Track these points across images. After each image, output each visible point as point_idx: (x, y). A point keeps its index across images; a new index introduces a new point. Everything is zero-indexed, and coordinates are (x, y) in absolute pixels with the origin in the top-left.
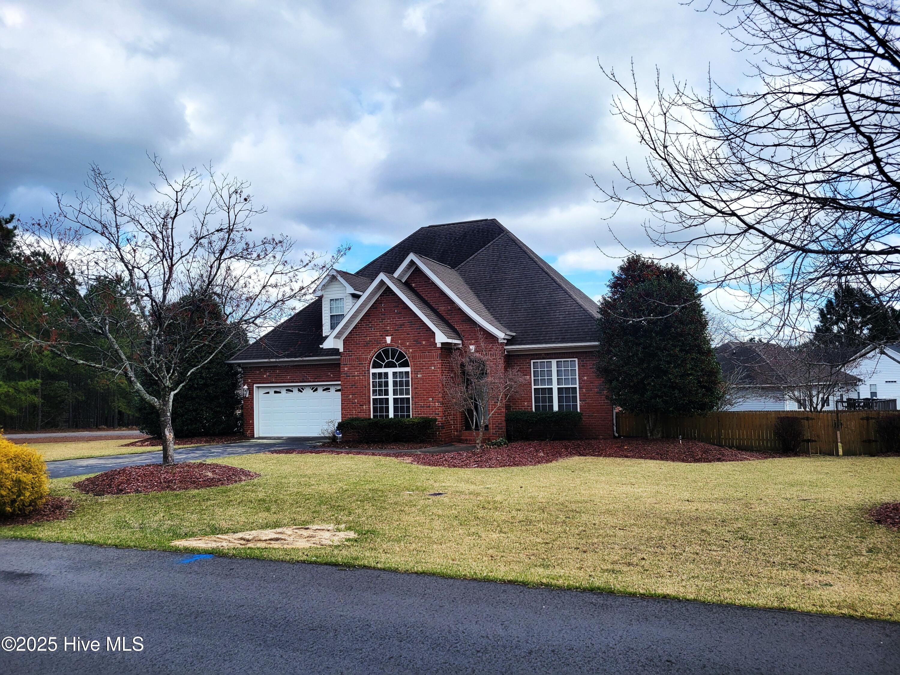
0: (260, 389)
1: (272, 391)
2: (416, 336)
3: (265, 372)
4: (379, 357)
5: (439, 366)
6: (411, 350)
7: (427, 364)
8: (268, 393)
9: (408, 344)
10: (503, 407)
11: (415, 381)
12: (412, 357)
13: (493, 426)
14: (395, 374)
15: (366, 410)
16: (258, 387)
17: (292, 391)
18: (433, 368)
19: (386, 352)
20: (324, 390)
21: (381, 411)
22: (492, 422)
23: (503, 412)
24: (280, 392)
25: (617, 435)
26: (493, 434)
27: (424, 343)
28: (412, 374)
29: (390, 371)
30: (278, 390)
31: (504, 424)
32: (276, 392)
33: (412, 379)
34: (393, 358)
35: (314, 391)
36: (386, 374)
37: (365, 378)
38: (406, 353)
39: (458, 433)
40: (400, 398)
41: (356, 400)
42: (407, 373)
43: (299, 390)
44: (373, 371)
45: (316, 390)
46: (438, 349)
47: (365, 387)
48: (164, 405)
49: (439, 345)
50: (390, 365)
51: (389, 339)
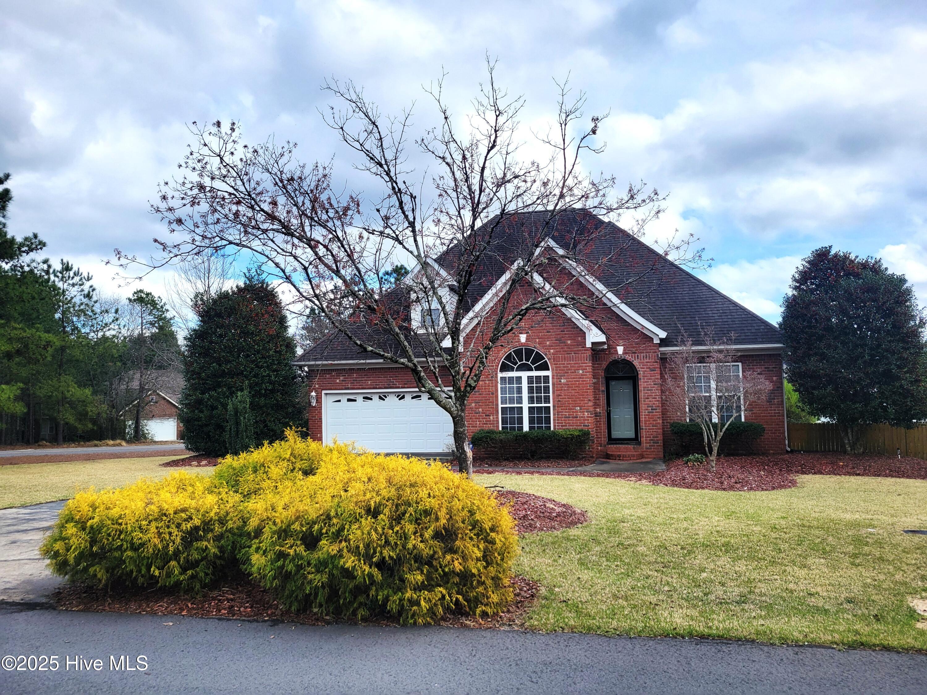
0: (328, 396)
1: (344, 399)
2: (558, 334)
3: (338, 376)
4: (508, 358)
5: (589, 369)
6: (552, 351)
7: (573, 367)
8: (339, 401)
9: (548, 343)
10: (659, 418)
11: (557, 387)
12: (554, 359)
13: (646, 440)
14: (530, 379)
15: (493, 421)
16: (326, 394)
17: (371, 399)
18: (581, 372)
19: (518, 352)
20: (413, 398)
21: (512, 423)
22: (646, 434)
23: (659, 423)
24: (355, 401)
25: (789, 449)
26: (647, 448)
27: (569, 342)
28: (553, 378)
29: (525, 375)
30: (352, 397)
31: (660, 437)
32: (349, 400)
33: (553, 384)
34: (527, 360)
35: (400, 399)
36: (519, 379)
37: (492, 383)
38: (546, 354)
39: (602, 448)
40: (537, 407)
41: (480, 410)
42: (546, 378)
43: (380, 398)
44: (500, 375)
45: (403, 397)
46: (587, 350)
47: (493, 394)
48: (462, 410)
49: (589, 345)
50: (525, 368)
51: (523, 338)
